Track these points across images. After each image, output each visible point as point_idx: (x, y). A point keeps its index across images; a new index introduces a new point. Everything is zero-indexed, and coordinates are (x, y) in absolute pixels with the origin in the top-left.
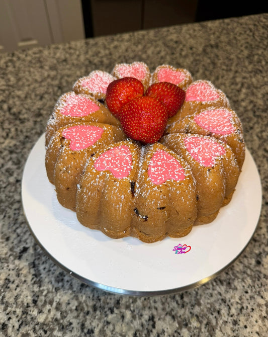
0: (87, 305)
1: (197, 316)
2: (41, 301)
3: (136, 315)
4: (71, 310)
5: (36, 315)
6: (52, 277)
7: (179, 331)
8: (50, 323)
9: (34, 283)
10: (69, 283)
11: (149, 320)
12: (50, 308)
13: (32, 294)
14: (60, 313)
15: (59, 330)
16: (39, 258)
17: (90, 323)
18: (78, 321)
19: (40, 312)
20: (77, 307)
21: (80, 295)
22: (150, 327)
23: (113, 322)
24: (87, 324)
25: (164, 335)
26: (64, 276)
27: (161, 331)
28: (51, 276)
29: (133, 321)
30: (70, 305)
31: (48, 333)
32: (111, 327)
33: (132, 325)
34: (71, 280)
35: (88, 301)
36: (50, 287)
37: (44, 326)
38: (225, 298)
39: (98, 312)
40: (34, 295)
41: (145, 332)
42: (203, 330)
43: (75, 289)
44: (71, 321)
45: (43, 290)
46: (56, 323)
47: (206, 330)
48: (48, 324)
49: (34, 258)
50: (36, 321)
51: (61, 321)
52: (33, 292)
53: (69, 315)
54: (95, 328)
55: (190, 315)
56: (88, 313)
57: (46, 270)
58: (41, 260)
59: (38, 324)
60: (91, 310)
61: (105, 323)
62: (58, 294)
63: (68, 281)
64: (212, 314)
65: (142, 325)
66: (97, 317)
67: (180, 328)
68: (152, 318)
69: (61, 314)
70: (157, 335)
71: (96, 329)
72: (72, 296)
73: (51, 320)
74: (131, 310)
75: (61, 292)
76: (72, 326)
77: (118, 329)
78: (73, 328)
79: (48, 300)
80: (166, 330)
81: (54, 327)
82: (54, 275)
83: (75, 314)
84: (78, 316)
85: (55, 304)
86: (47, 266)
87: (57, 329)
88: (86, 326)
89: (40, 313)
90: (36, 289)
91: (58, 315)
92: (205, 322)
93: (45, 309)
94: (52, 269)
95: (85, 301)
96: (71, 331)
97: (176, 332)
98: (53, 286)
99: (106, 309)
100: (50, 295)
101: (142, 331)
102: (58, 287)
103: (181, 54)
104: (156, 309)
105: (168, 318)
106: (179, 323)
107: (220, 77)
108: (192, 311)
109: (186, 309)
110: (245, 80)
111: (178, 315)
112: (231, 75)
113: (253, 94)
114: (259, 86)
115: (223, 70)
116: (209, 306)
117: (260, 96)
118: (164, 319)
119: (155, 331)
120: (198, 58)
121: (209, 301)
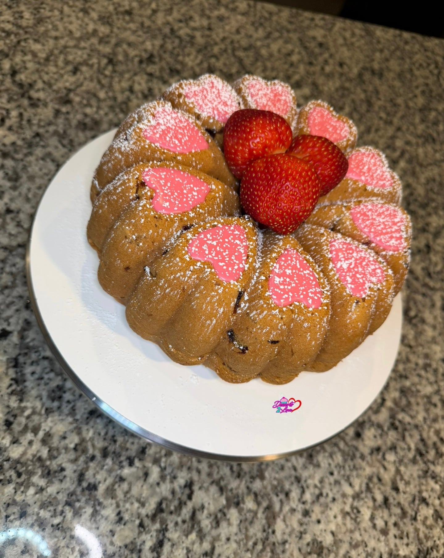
0: (93, 446)
1: (256, 495)
2: (19, 424)
3: (166, 476)
4: (66, 448)
5: (8, 445)
6: (44, 389)
7: (225, 510)
8: (29, 463)
9: (12, 393)
10: (71, 406)
11: (185, 486)
12: (33, 438)
13: (7, 410)
14: (48, 449)
15: (42, 476)
16: (26, 354)
17: (94, 475)
18: (75, 468)
19: (15, 441)
20: (76, 445)
21: (84, 428)
22: (184, 498)
23: (130, 479)
24: (89, 474)
25: (203, 512)
26: (65, 392)
27: (200, 505)
28: (42, 387)
29: (161, 483)
30: (67, 441)
31: (24, 477)
32: (125, 486)
33: (158, 490)
34: (74, 401)
35: (96, 439)
36: (38, 404)
37: (19, 466)
38: (301, 475)
39: (109, 461)
40: (8, 413)
41: (176, 503)
42: (260, 515)
43: (78, 417)
44: (64, 465)
45: (26, 408)
46: (38, 464)
47: (264, 516)
48: (26, 463)
49: (17, 351)
50: (6, 454)
51: (48, 463)
52: (8, 407)
53: (62, 456)
54: (99, 482)
55: (245, 491)
56: (93, 458)
57: (36, 376)
58: (30, 358)
59: (8, 460)
60: (98, 455)
61: (117, 479)
62: (50, 419)
63: (68, 402)
64: (277, 495)
65: (173, 492)
66: (106, 467)
67: (228, 506)
68: (189, 485)
69: (49, 451)
70: (191, 511)
71: (101, 485)
72: (72, 427)
73: (31, 458)
74: (160, 466)
75: (55, 417)
76: (65, 473)
77: (135, 491)
78: (65, 477)
79: (30, 425)
80: (206, 505)
81: (34, 469)
82: (47, 388)
83: (72, 455)
84: (75, 460)
85: (41, 434)
86: (38, 369)
87: (40, 473)
88: (87, 477)
89: (14, 443)
90: (14, 403)
91: (44, 453)
92: (265, 504)
93: (23, 438)
94: (46, 377)
95: (92, 439)
96: (61, 481)
97: (220, 511)
98: (43, 405)
99: (122, 458)
100: (36, 418)
101: (171, 501)
102: (51, 409)
103: (323, 69)
104: (199, 472)
105: (214, 489)
106: (228, 500)
107: (373, 129)
108: (250, 486)
109: (241, 481)
110: (408, 148)
111: (229, 487)
112: (390, 131)
113: (414, 174)
114: (425, 163)
115: (381, 118)
116: (275, 483)
117: (423, 180)
118: (207, 490)
119: (190, 505)
120: (347, 85)
121: (277, 476)
